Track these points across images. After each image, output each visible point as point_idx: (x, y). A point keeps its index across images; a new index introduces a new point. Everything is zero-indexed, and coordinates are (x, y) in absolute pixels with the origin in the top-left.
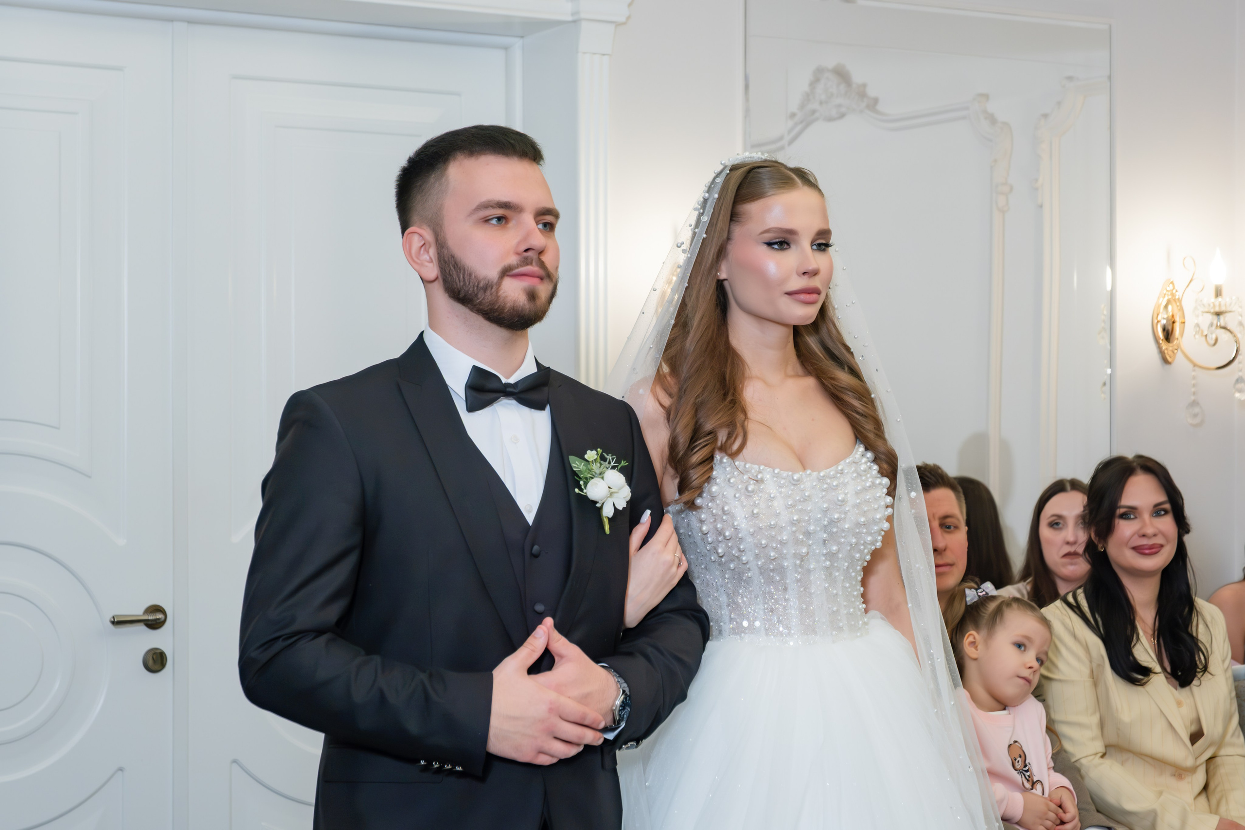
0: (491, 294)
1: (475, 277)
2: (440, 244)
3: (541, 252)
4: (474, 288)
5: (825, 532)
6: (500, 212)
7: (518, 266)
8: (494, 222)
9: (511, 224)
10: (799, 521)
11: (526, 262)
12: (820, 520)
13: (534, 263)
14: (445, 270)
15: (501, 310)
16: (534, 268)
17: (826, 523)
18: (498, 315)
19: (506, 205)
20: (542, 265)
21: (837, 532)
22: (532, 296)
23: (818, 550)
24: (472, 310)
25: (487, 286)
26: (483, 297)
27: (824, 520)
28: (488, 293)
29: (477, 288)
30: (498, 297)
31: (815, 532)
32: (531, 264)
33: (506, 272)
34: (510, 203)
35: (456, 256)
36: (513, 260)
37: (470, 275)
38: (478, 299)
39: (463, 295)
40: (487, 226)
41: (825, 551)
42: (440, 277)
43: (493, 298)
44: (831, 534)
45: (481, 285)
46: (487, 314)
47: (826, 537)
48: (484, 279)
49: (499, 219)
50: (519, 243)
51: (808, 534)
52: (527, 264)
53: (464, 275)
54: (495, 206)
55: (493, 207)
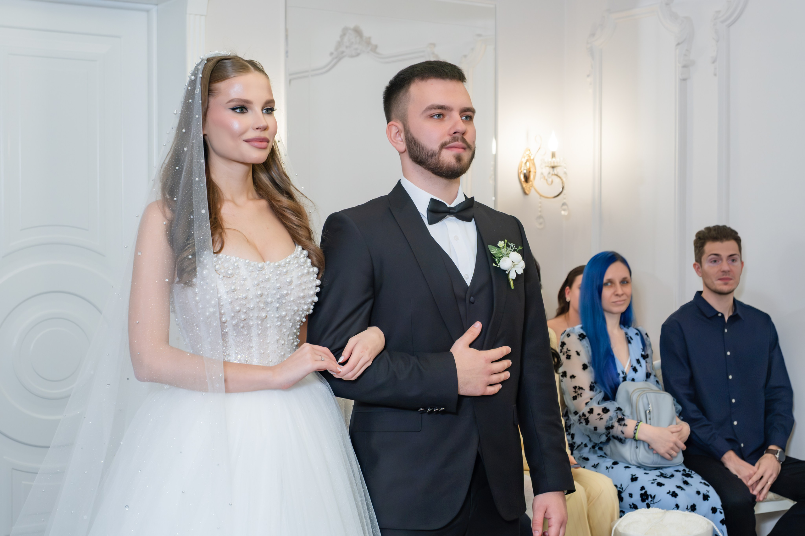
0: (435, 159)
1: (426, 149)
2: (407, 131)
3: (463, 134)
4: (425, 156)
5: (278, 303)
6: (438, 111)
7: (449, 143)
8: (436, 117)
9: (446, 118)
10: (261, 295)
11: (454, 139)
12: (275, 294)
13: (459, 140)
14: (409, 146)
15: (441, 168)
16: (459, 143)
17: (278, 296)
18: (440, 171)
19: (442, 107)
20: (464, 141)
21: (285, 303)
22: (459, 159)
23: (272, 314)
24: (425, 168)
25: (433, 155)
26: (431, 161)
27: (278, 295)
28: (434, 158)
29: (427, 156)
30: (439, 160)
31: (271, 302)
32: (458, 141)
33: (443, 146)
34: (445, 106)
35: (415, 138)
36: (447, 139)
37: (423, 149)
38: (429, 162)
39: (420, 160)
40: (432, 120)
41: (277, 316)
42: (407, 150)
43: (436, 161)
44: (281, 304)
45: (429, 154)
46: (433, 170)
47: (279, 306)
48: (431, 150)
49: (439, 115)
50: (450, 129)
51: (266, 303)
52: (455, 141)
53: (419, 148)
54: (436, 108)
55: (435, 109)
